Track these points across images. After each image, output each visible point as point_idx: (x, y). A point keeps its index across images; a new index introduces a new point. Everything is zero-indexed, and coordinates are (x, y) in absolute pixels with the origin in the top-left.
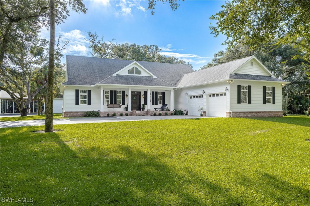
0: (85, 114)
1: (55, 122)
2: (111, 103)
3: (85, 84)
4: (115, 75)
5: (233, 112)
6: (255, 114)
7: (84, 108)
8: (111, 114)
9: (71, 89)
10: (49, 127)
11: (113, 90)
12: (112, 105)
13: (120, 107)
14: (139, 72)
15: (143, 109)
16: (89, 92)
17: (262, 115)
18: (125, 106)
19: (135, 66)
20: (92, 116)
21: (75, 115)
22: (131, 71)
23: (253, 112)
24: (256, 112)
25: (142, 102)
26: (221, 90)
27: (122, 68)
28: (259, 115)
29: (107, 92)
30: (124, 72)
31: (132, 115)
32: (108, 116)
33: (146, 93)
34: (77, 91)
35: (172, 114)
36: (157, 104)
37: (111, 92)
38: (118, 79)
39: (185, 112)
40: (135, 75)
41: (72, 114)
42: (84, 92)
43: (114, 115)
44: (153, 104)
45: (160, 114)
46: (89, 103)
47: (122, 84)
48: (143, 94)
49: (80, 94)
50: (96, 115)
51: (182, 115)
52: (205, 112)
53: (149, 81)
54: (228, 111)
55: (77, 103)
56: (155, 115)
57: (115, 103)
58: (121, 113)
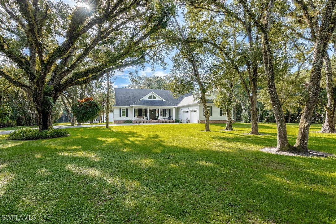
0: (124, 122)
1: (109, 125)
2: (139, 116)
3: (124, 106)
4: (141, 100)
5: (200, 121)
6: (215, 122)
7: (124, 118)
8: (138, 122)
9: (117, 108)
10: (107, 126)
11: (140, 108)
12: (139, 117)
13: (144, 118)
14: (155, 98)
15: (157, 119)
16: (127, 109)
17: (219, 122)
18: (146, 117)
19: (153, 94)
20: (128, 123)
21: (120, 122)
22: (150, 97)
23: (213, 121)
24: (216, 121)
25: (157, 115)
26: (194, 108)
27: (146, 95)
28: (217, 122)
29: (137, 110)
30: (146, 98)
31: (150, 122)
32: (136, 123)
33: (158, 109)
34: (120, 109)
35: (173, 122)
36: (165, 116)
37: (139, 109)
38: (142, 102)
39: (180, 121)
40: (152, 99)
41: (118, 122)
42: (124, 110)
43: (140, 122)
44: (163, 116)
45: (166, 122)
46: (127, 116)
47: (144, 105)
48: (157, 110)
49: (122, 111)
50: (131, 122)
51: (179, 122)
52: (189, 121)
53: (161, 103)
54: (198, 120)
55: (120, 116)
56: (163, 122)
57: (141, 116)
58: (144, 121)
